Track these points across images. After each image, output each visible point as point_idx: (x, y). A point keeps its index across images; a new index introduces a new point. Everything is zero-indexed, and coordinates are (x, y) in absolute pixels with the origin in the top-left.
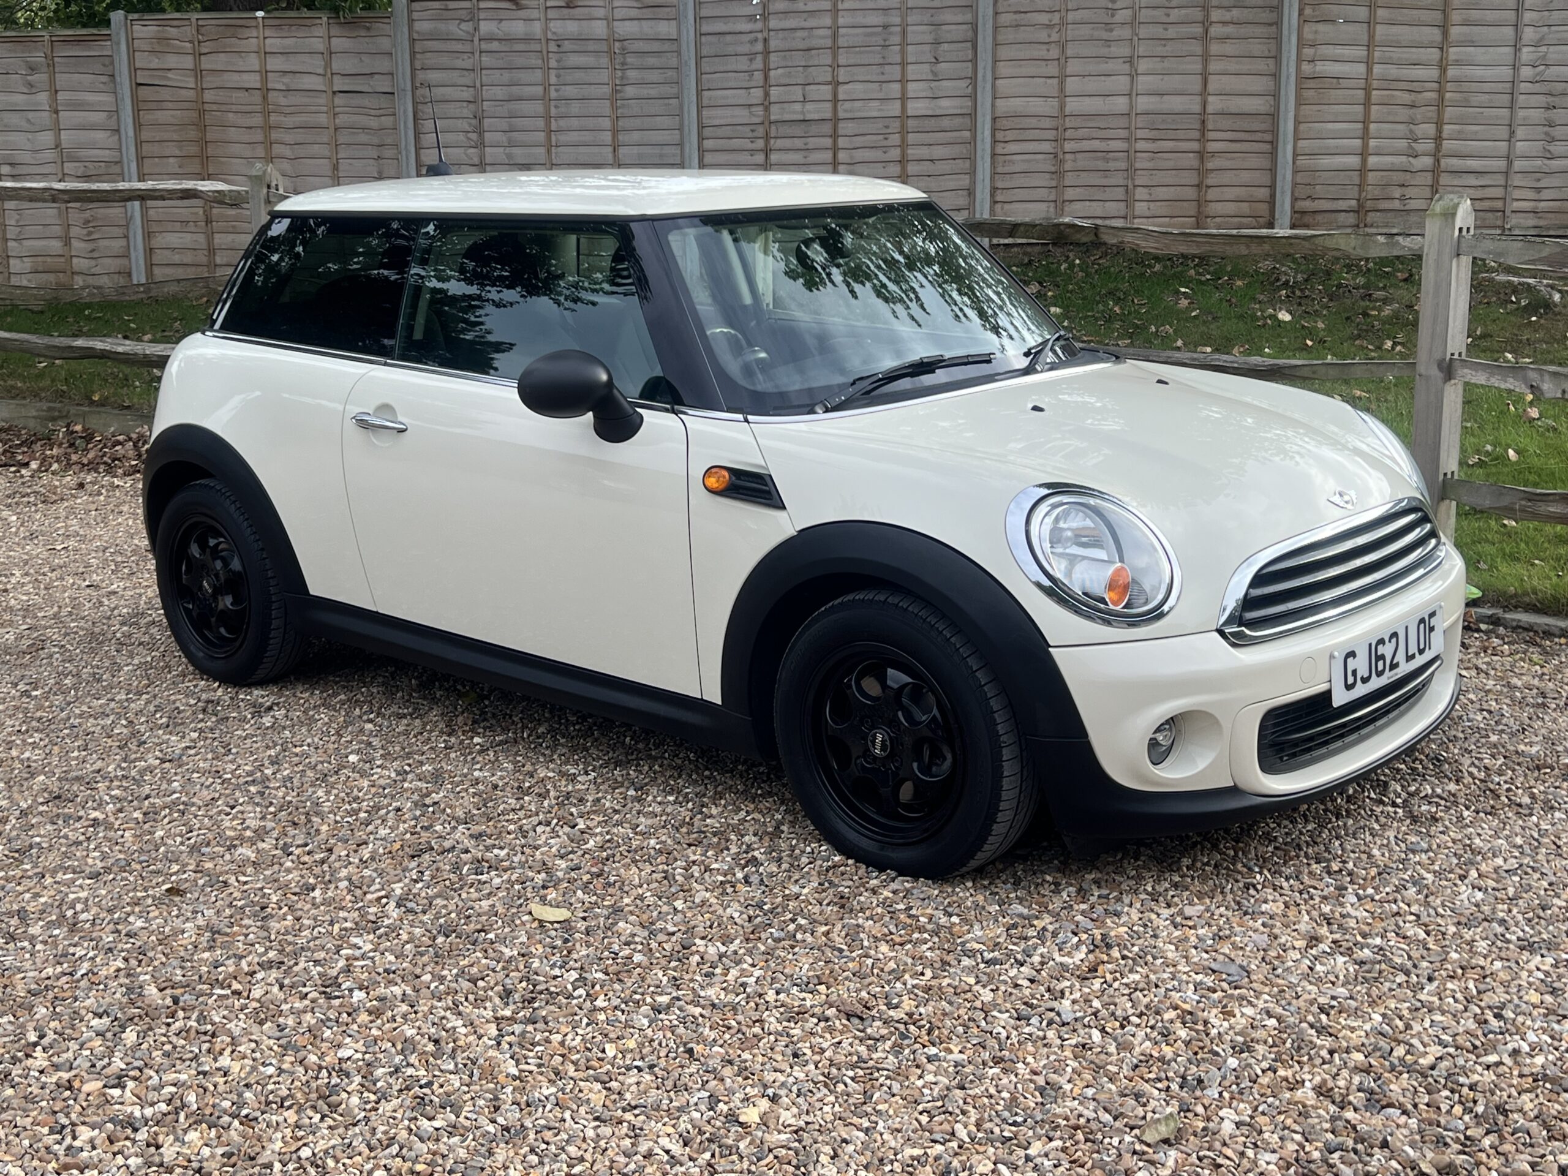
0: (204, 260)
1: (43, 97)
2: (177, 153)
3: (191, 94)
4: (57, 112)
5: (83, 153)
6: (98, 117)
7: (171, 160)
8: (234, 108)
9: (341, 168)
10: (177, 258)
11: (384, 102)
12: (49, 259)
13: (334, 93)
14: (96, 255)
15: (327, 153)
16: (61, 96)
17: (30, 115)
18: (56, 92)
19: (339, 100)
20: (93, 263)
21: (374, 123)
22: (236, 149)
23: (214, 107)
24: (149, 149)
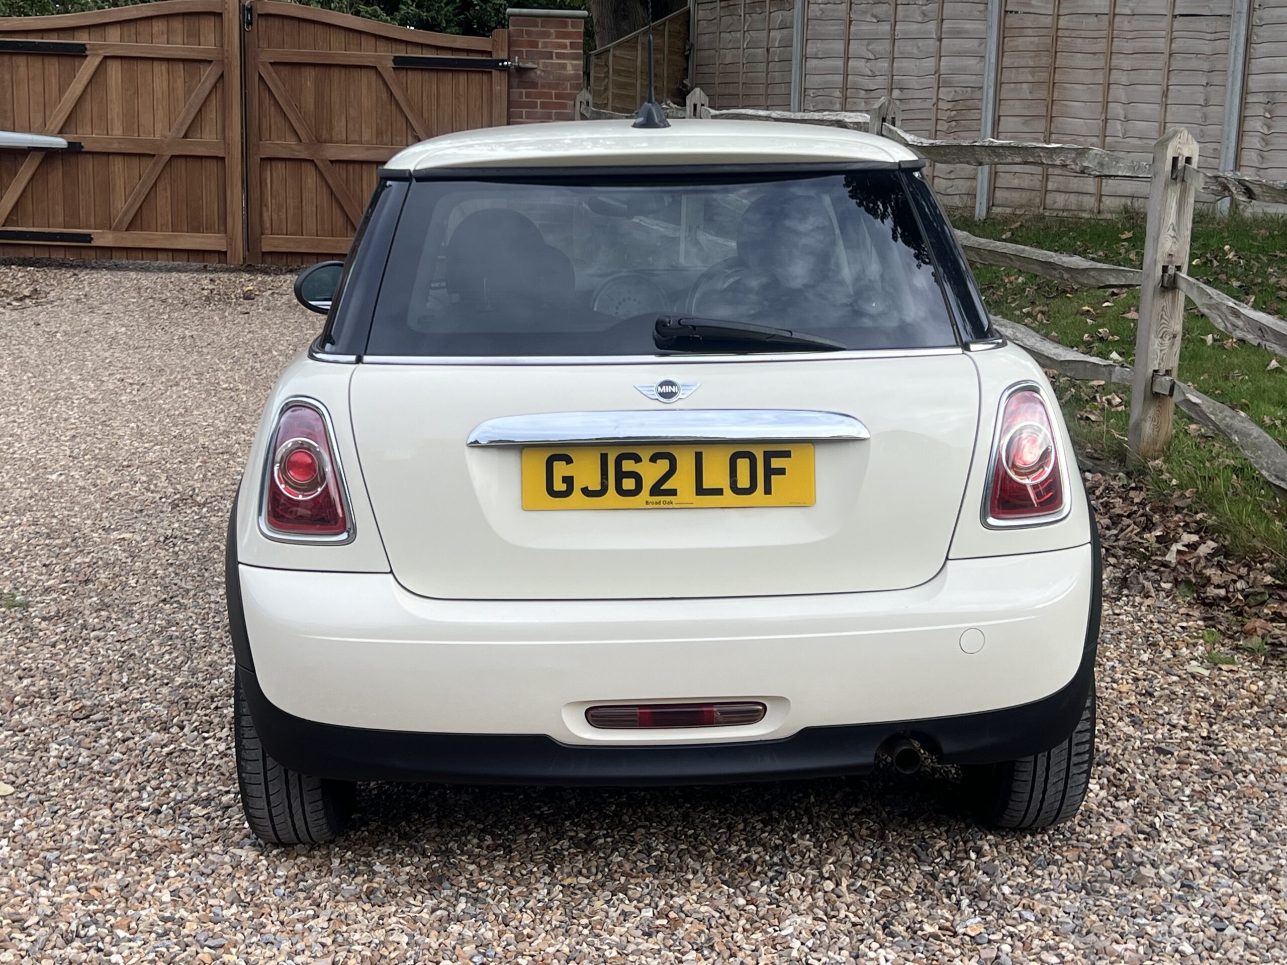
0: (1037, 184)
1: (932, 26)
2: (1030, 79)
3: (1048, 21)
4: (940, 40)
5: (956, 78)
6: (972, 44)
7: (1024, 86)
8: (1084, 34)
9: (1170, 94)
10: (1015, 183)
11: (1219, 25)
13: (1175, 16)
14: (952, 176)
15: (1159, 79)
16: (946, 25)
17: (921, 43)
18: (942, 20)
19: (1179, 24)
20: (950, 183)
21: (1207, 48)
22: (1081, 75)
23: (1067, 33)
24: (1007, 75)
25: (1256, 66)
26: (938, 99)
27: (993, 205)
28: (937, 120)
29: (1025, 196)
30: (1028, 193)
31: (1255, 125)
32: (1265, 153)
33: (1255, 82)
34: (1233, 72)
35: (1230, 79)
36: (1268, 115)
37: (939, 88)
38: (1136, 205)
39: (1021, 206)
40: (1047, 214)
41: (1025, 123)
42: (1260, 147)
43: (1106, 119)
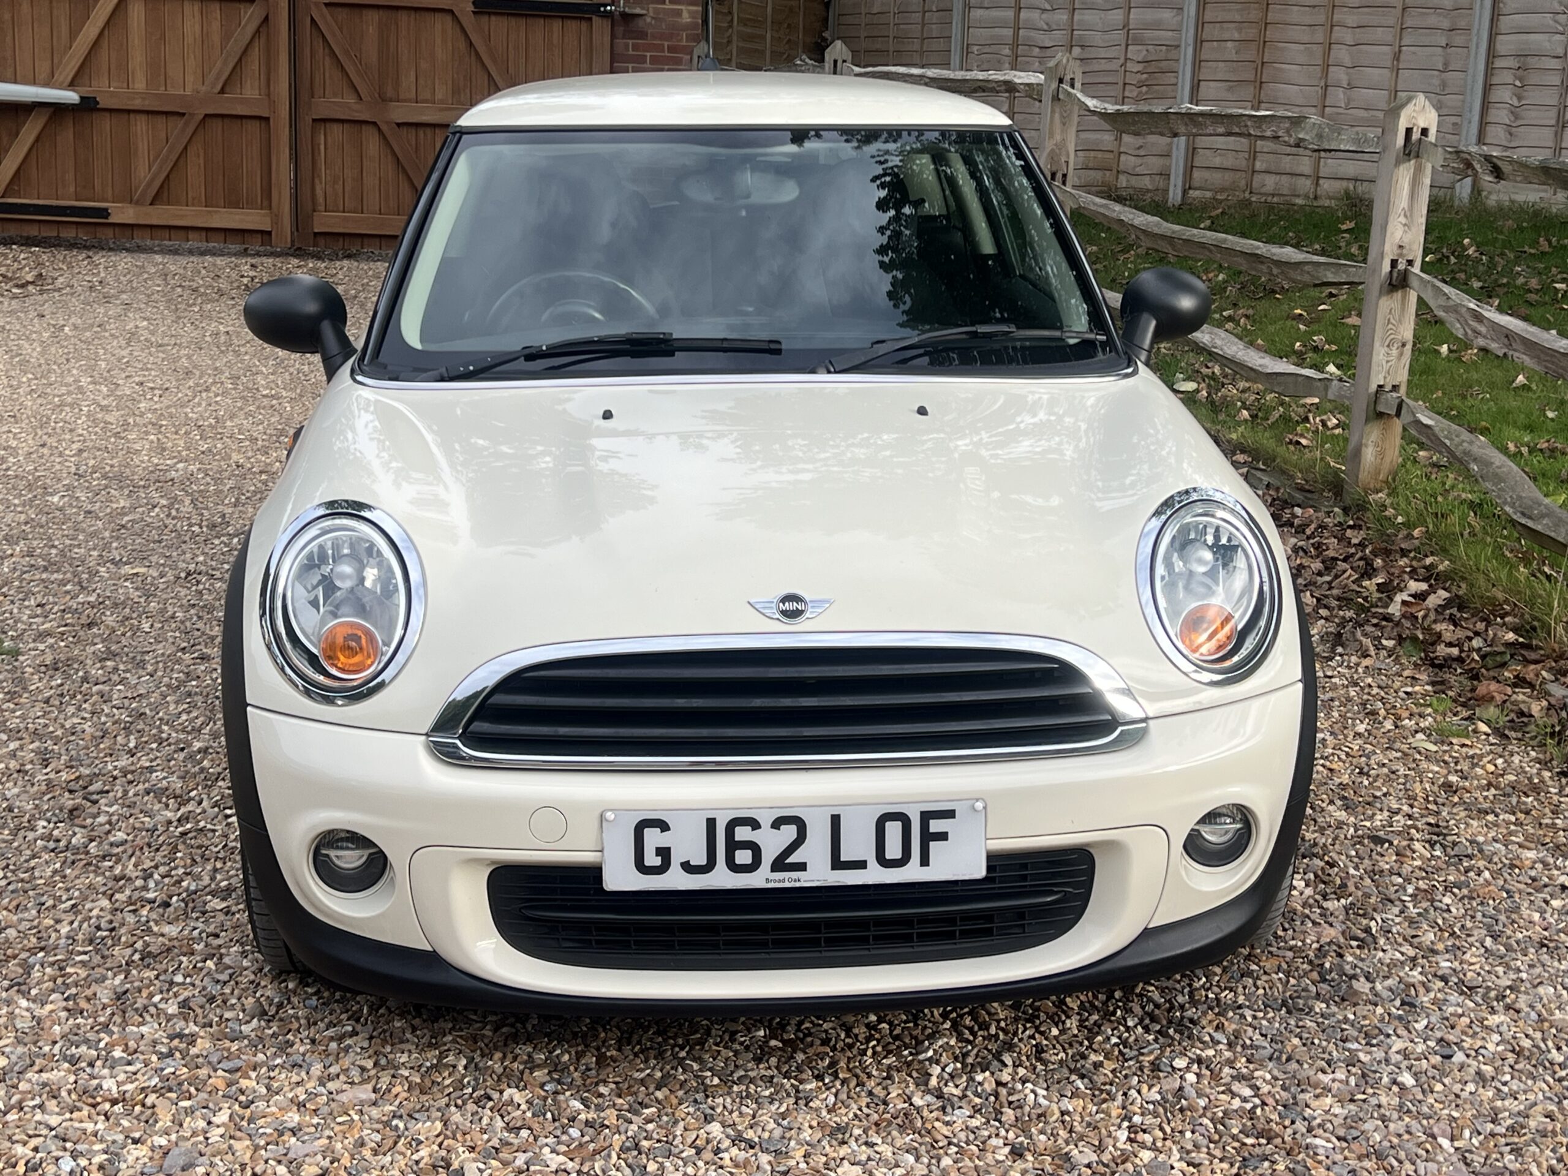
0: (1243, 164)
2: (1236, 36)
5: (1148, 34)
7: (1229, 44)
9: (1402, 57)
10: (1217, 161)
12: (1100, 155)
14: (1142, 152)
15: (1389, 38)
20: (1139, 161)
21: (1448, 2)
22: (1295, 33)
24: (1209, 32)
25: (1505, 23)
26: (1126, 59)
27: (1190, 188)
28: (1125, 84)
29: (1228, 177)
30: (1232, 174)
31: (1503, 94)
32: (1514, 130)
33: (1505, 44)
34: (1478, 30)
35: (1475, 40)
36: (1518, 83)
37: (1127, 45)
38: (1360, 189)
39: (1223, 190)
40: (1253, 199)
41: (1230, 89)
42: (1508, 122)
43: (1327, 86)
